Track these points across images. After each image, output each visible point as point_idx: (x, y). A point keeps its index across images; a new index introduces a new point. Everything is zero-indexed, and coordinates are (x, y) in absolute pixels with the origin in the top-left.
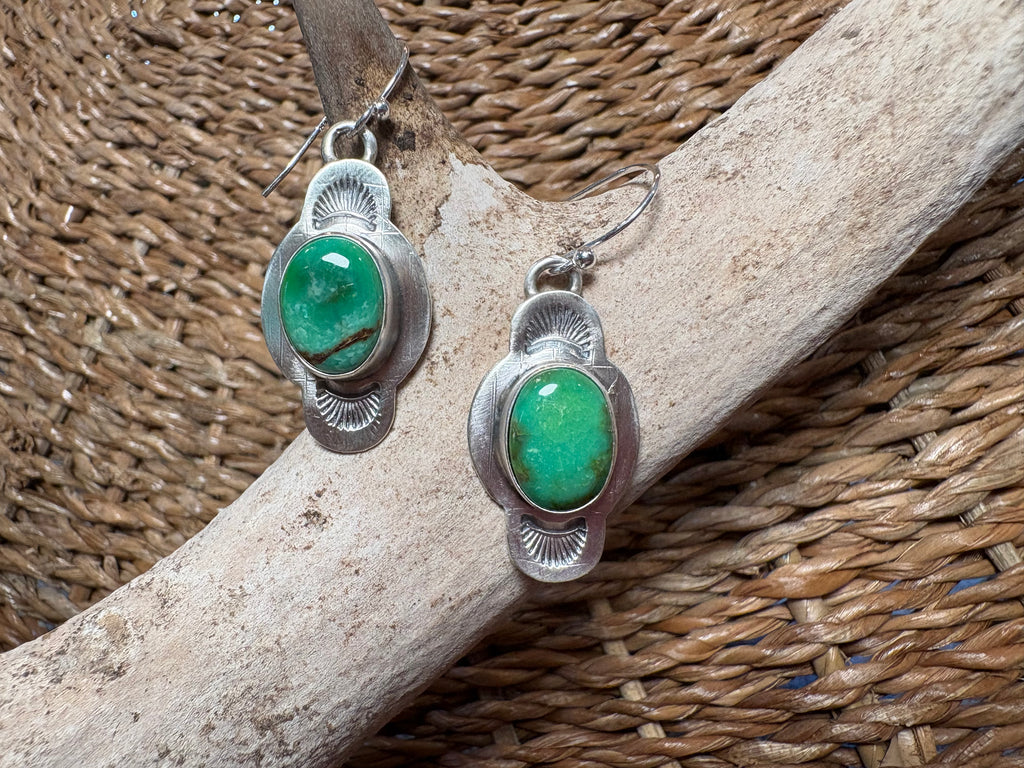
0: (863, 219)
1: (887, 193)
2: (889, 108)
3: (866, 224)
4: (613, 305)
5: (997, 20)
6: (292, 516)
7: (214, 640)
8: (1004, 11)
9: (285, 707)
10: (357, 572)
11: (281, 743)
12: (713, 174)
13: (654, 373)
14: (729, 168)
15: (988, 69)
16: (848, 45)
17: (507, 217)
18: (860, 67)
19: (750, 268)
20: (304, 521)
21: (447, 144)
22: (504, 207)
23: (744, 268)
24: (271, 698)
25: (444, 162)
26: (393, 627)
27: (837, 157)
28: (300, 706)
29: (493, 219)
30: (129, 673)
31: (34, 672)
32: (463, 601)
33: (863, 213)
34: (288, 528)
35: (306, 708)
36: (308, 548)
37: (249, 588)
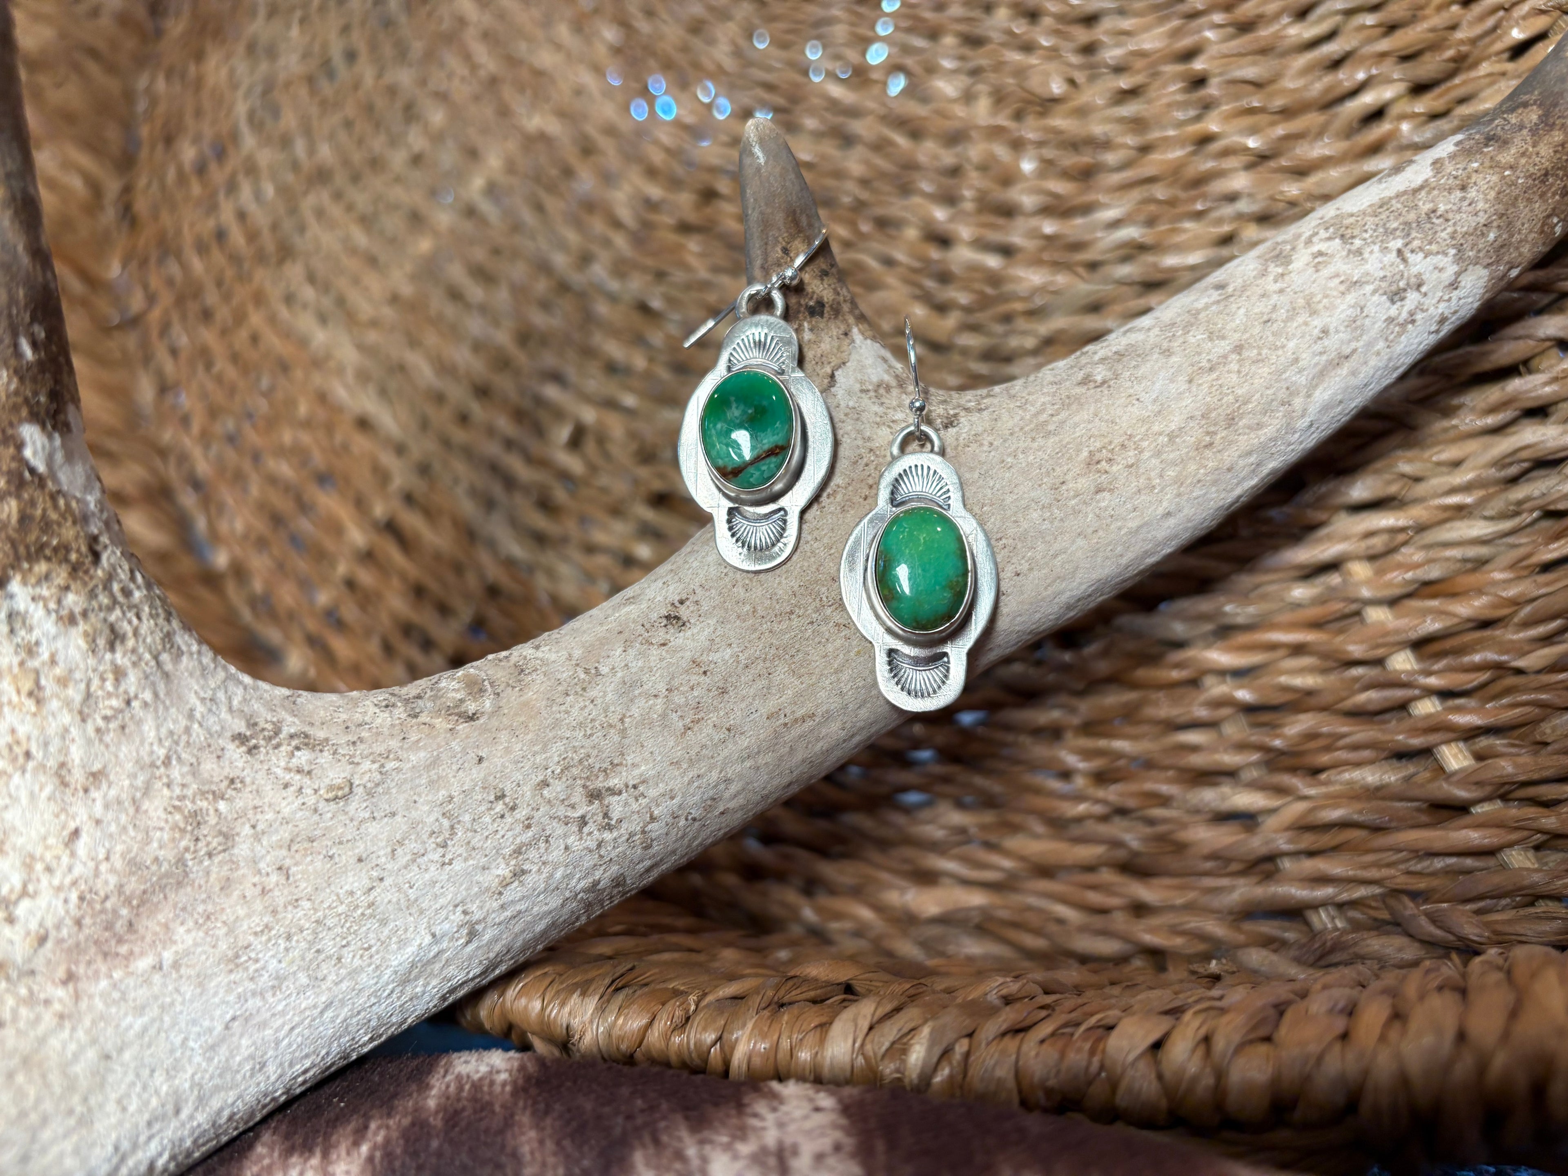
0: (1208, 439)
1: (1231, 421)
2: (1238, 349)
3: (1211, 444)
4: (976, 475)
5: (1335, 293)
6: (654, 616)
7: (563, 708)
8: (1342, 288)
9: (615, 782)
10: (705, 673)
11: (606, 815)
12: (1086, 381)
13: (1004, 541)
14: (1099, 378)
15: (1325, 332)
16: (1215, 295)
17: (895, 392)
18: (1220, 312)
19: (1104, 463)
20: (665, 622)
21: (851, 320)
22: (894, 383)
23: (1098, 462)
24: (605, 771)
25: (846, 334)
26: (729, 730)
27: (1190, 381)
28: (631, 783)
29: (882, 391)
30: (482, 721)
31: (394, 705)
32: (796, 720)
33: (1208, 433)
34: (648, 626)
35: (635, 787)
36: (664, 645)
37: (604, 670)
